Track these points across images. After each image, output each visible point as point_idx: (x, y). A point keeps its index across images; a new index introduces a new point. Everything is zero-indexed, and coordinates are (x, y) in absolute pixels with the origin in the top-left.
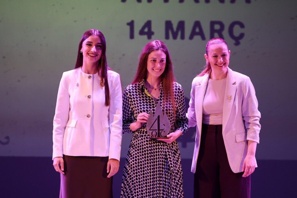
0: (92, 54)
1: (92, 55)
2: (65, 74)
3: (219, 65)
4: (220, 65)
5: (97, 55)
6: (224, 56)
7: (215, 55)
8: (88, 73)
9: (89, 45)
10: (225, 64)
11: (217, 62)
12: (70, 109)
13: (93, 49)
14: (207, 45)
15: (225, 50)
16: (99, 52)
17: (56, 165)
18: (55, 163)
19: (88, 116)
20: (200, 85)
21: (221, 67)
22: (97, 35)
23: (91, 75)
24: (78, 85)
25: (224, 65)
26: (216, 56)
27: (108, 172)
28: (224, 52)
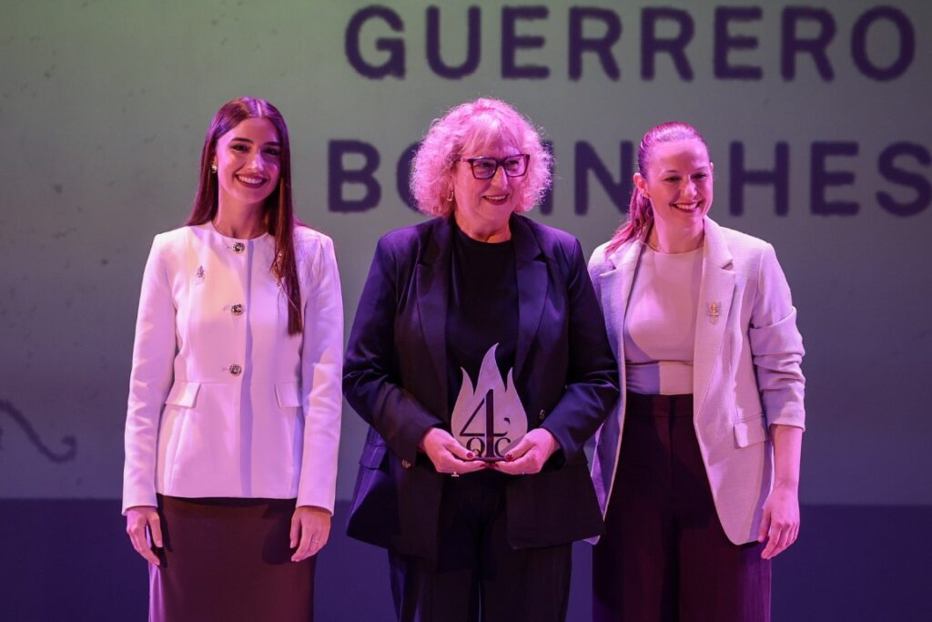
0: (251, 175)
1: (249, 180)
2: (161, 241)
3: (683, 207)
4: (687, 207)
5: (264, 181)
6: (698, 177)
7: (671, 175)
8: (235, 235)
9: (241, 147)
10: (701, 204)
11: (677, 196)
12: (177, 351)
13: (255, 163)
14: (644, 145)
15: (701, 159)
16: (272, 169)
17: (137, 531)
18: (132, 526)
19: (234, 370)
20: (614, 268)
21: (689, 214)
22: (265, 117)
23: (245, 242)
24: (201, 273)
25: (698, 205)
26: (674, 179)
27: (292, 545)
28: (699, 164)
